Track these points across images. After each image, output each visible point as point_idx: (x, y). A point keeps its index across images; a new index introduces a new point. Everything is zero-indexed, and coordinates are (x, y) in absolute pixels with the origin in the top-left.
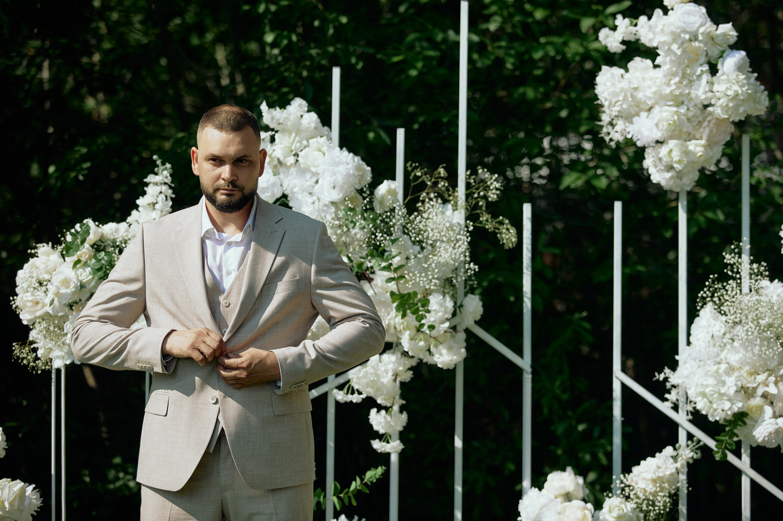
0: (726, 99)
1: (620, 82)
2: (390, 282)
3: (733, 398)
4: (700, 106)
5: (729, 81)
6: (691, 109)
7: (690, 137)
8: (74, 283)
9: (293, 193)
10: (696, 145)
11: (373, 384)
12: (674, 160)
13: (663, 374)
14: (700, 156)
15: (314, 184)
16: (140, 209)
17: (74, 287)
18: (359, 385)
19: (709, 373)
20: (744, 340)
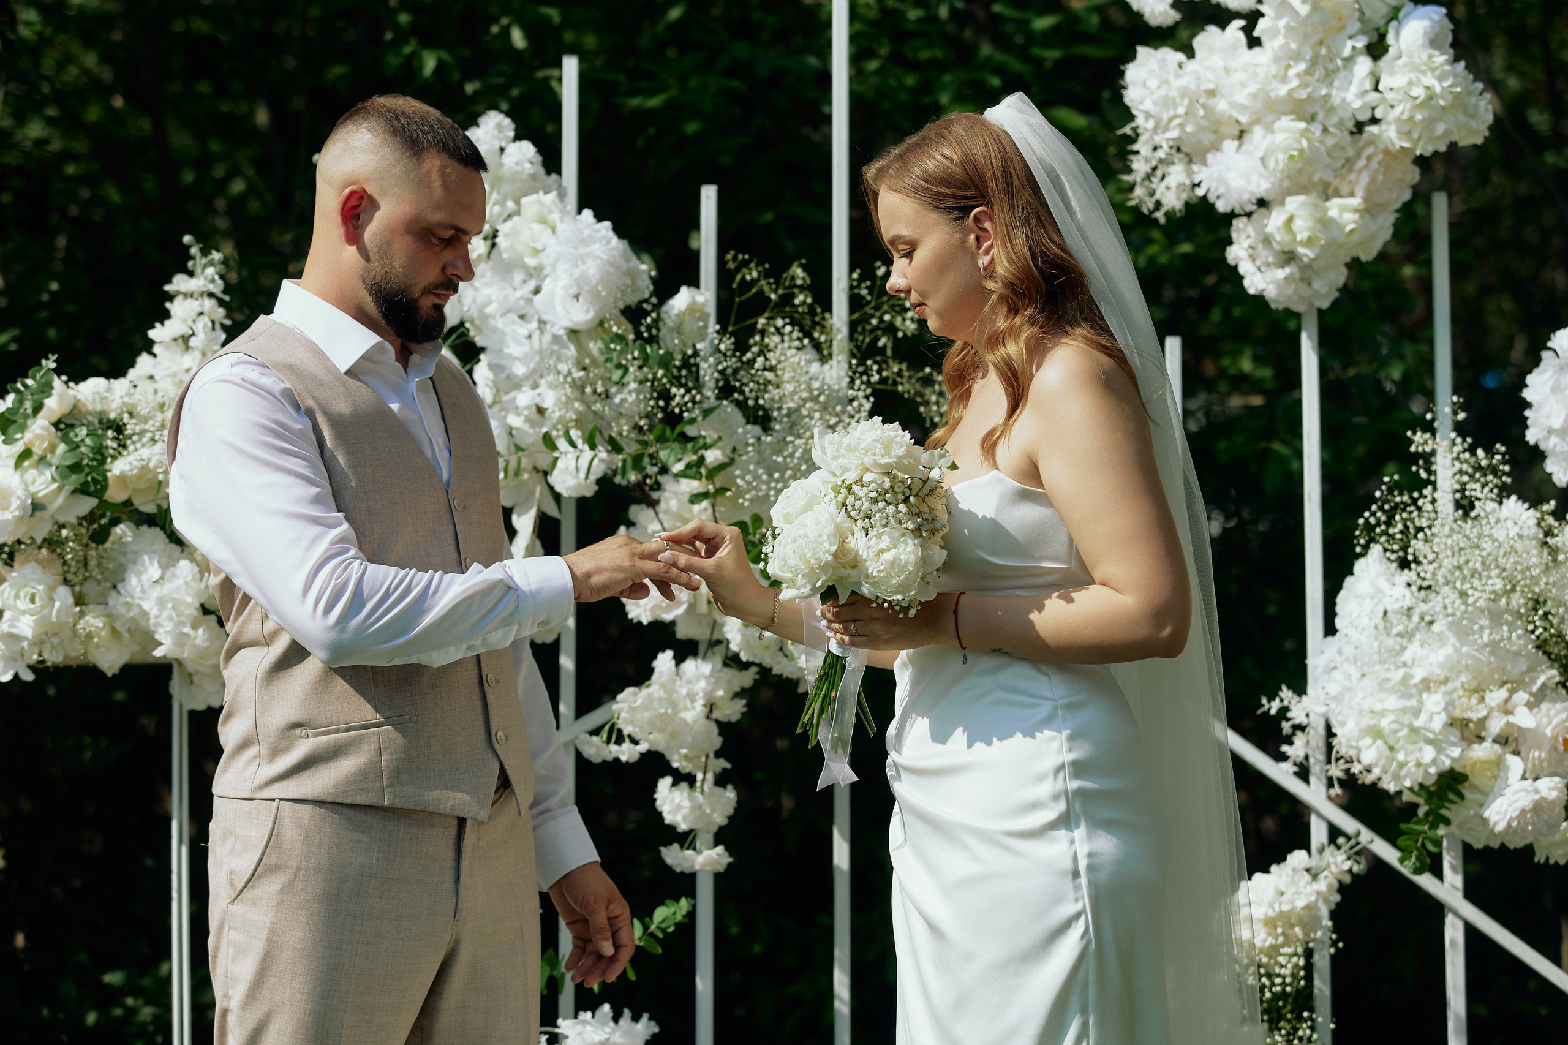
0: (1409, 106)
1: (1177, 76)
2: (699, 502)
3: (1441, 737)
4: (1350, 125)
5: (1414, 68)
6: (1332, 129)
7: (1327, 192)
8: (19, 498)
9: (485, 317)
10: (1343, 209)
11: (664, 722)
12: (1299, 238)
13: (1277, 700)
14: (1352, 231)
15: (530, 296)
16: (156, 349)
17: (17, 508)
18: (634, 726)
19: (1389, 685)
20: (1458, 614)
